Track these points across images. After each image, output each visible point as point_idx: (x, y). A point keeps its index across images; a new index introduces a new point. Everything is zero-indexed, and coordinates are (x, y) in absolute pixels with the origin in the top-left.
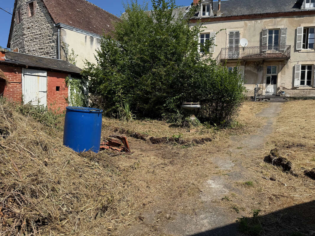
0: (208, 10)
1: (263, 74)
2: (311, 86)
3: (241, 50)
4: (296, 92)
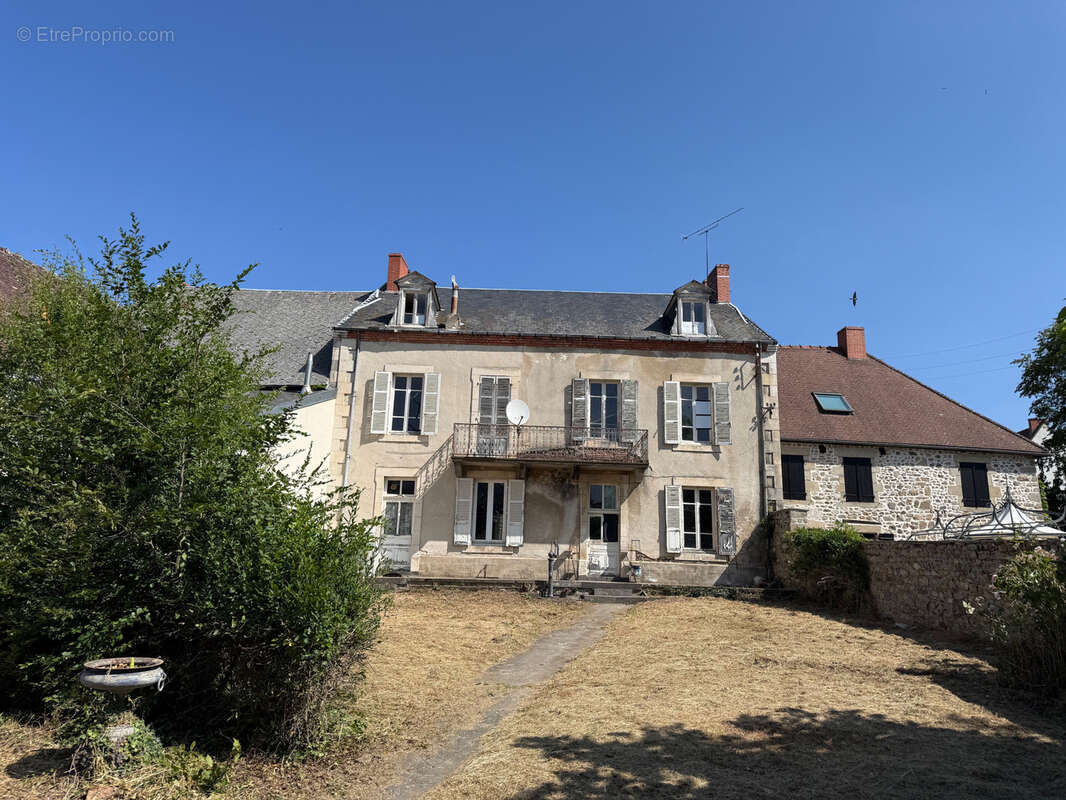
0: (422, 310)
2: (714, 552)
3: (513, 434)
4: (673, 569)
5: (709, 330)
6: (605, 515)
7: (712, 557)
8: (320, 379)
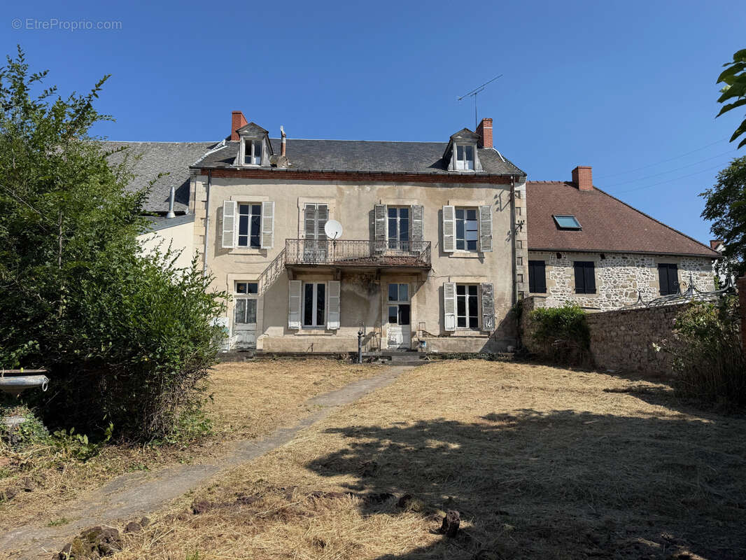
0: (258, 153)
1: (381, 301)
2: (479, 330)
3: (330, 246)
4: (450, 342)
5: (477, 167)
6: (400, 306)
7: (477, 333)
8: (181, 207)
